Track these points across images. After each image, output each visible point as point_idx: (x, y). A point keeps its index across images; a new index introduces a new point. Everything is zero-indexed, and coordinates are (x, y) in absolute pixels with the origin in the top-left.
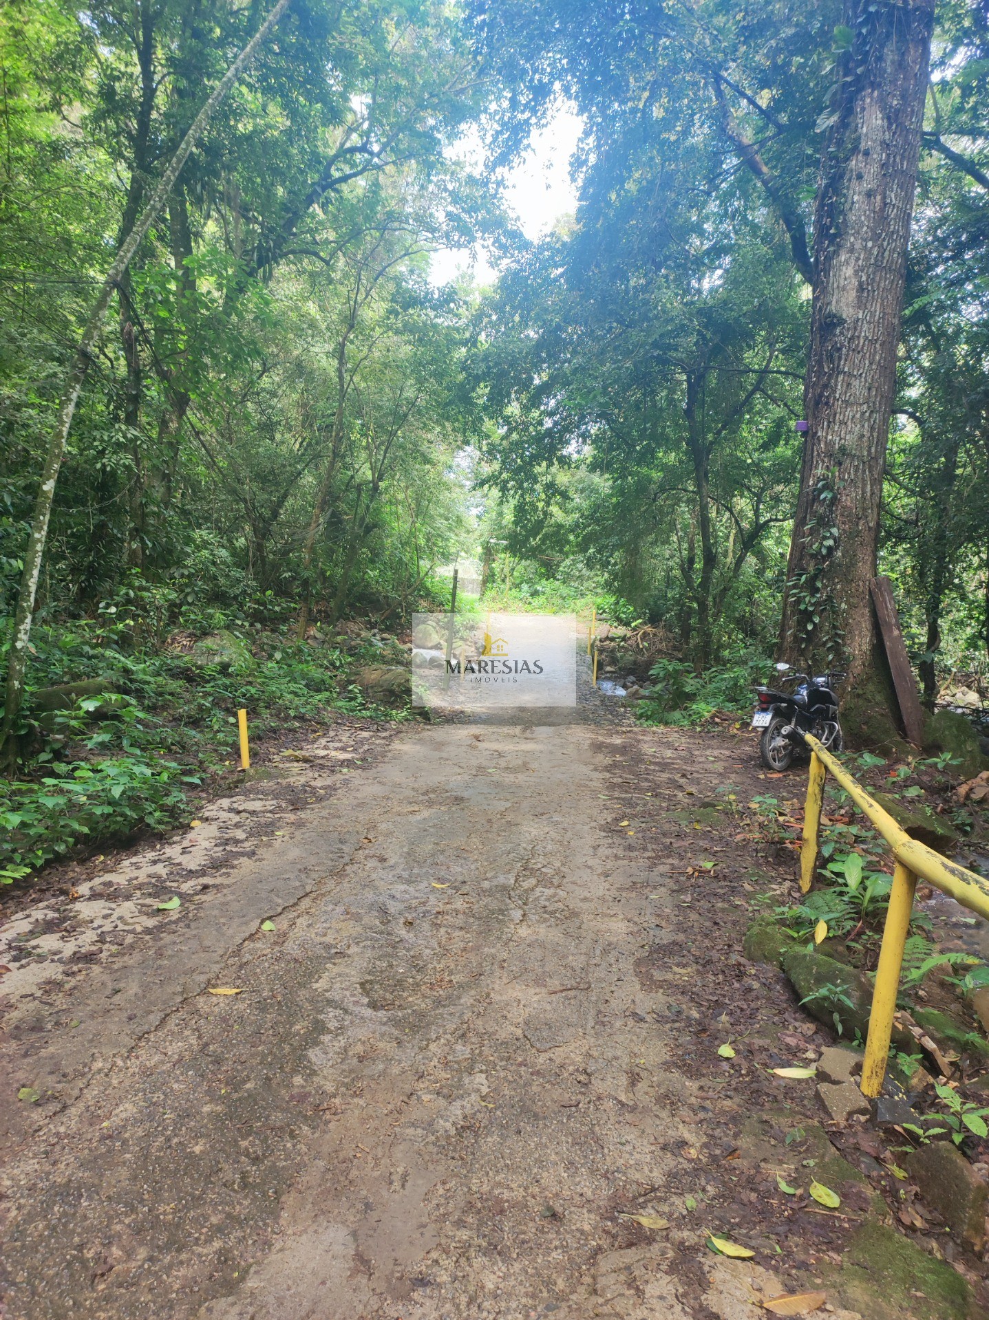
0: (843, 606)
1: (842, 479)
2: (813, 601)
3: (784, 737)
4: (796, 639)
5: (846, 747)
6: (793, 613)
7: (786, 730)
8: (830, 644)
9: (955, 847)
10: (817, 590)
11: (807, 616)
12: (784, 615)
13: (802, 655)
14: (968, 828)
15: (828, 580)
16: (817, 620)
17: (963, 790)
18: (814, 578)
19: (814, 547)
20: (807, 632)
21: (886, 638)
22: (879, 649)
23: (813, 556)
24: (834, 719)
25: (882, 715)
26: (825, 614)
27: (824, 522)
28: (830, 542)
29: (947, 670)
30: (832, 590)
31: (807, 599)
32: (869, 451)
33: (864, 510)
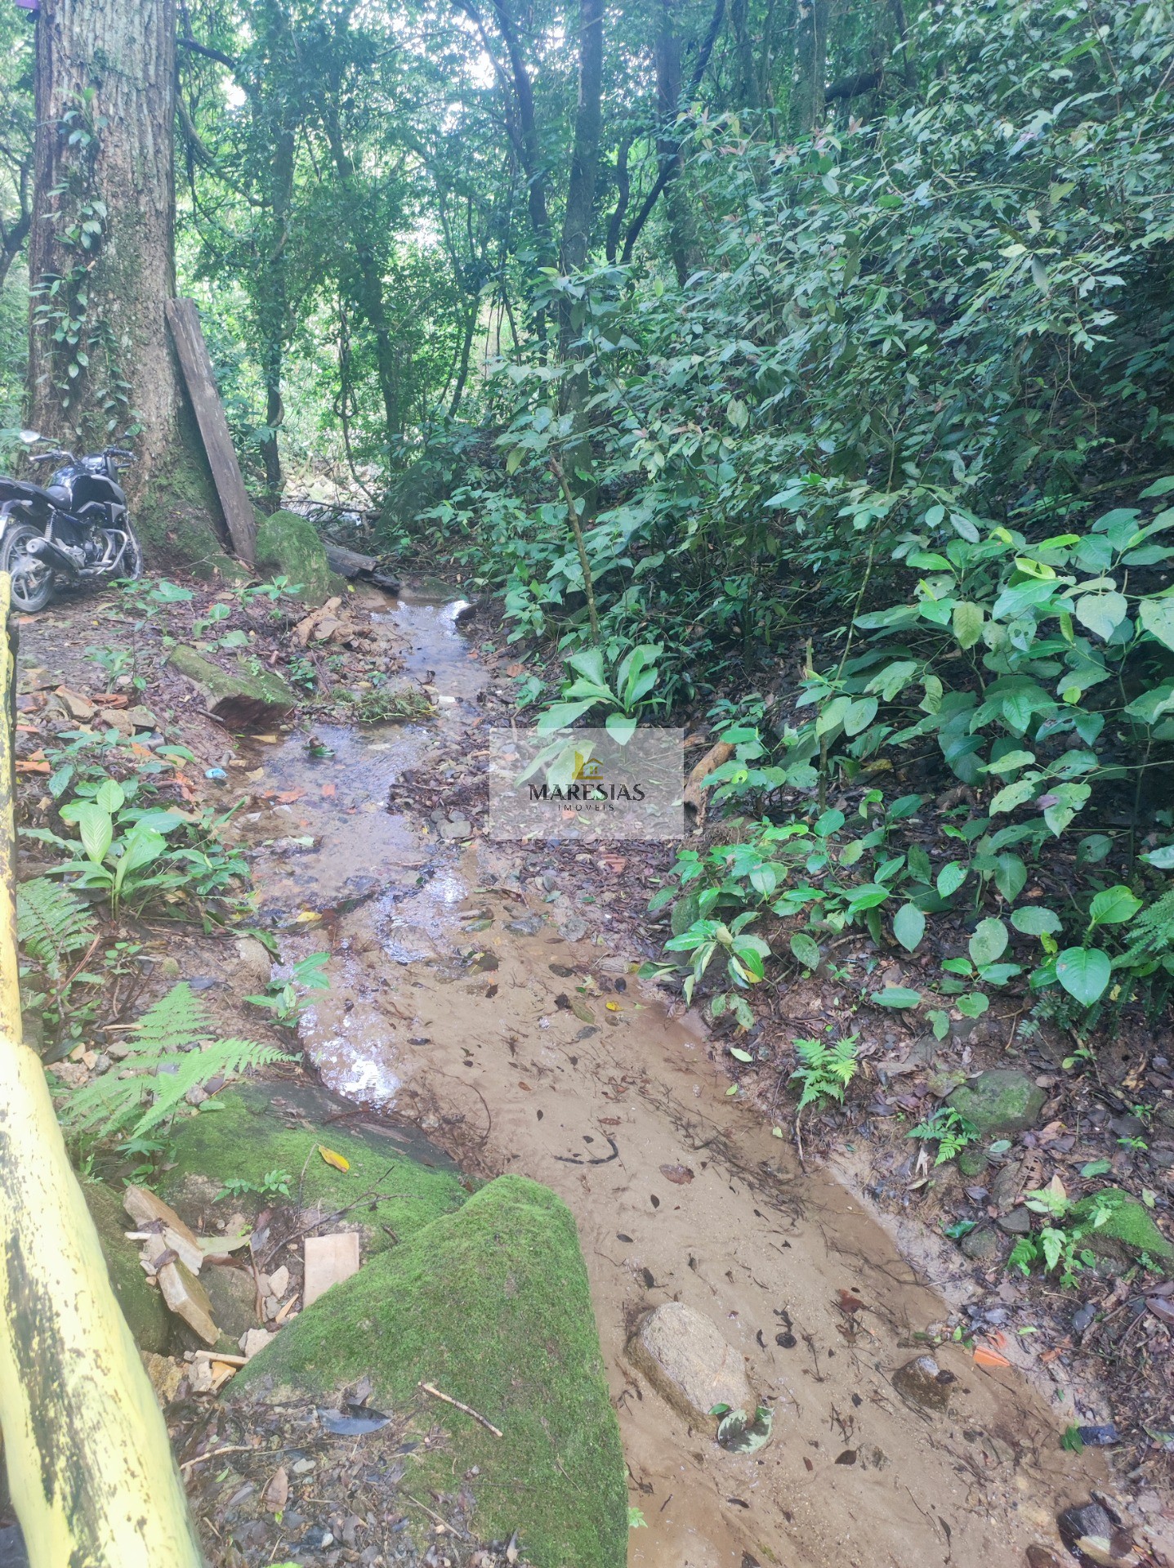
0: (126, 341)
1: (103, 114)
2: (75, 326)
3: (37, 555)
4: (55, 393)
5: (146, 567)
6: (45, 347)
7: (35, 544)
8: (109, 403)
9: (292, 716)
10: (81, 310)
11: (66, 353)
12: (32, 350)
13: (66, 419)
14: (310, 685)
15: (98, 293)
16: (84, 360)
17: (304, 628)
18: (75, 287)
19: (68, 231)
20: (71, 381)
21: (195, 399)
22: (187, 416)
23: (70, 248)
24: (121, 525)
25: (197, 518)
26: (97, 352)
27: (80, 188)
28: (94, 227)
29: (300, 454)
30: (106, 313)
31: (65, 323)
32: (145, 71)
33: (146, 177)
